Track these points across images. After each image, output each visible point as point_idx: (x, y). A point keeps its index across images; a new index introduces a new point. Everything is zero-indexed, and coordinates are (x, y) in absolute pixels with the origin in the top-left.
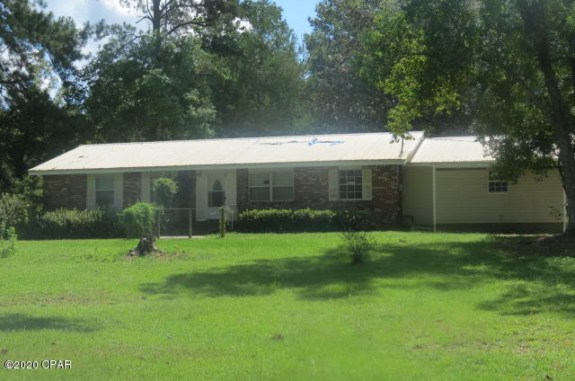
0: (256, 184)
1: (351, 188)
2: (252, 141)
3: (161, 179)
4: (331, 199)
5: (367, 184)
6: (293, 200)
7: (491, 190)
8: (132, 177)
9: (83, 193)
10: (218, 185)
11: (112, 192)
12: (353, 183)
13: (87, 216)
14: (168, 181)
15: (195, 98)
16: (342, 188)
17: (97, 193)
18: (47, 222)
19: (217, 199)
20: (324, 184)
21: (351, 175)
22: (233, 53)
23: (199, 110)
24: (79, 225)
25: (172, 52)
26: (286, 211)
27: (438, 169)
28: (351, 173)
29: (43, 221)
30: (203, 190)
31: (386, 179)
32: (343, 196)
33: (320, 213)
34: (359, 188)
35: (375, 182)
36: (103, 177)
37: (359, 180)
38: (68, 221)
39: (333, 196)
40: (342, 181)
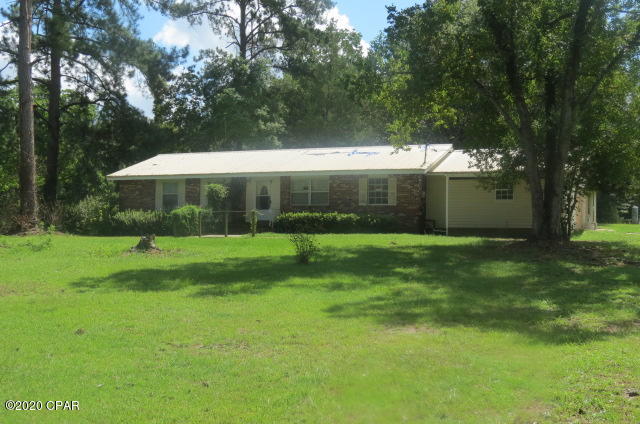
0: (297, 189)
1: (378, 194)
2: (302, 151)
3: (212, 185)
4: (360, 204)
5: (392, 191)
6: (328, 204)
7: (498, 198)
8: (193, 183)
9: (153, 195)
10: (264, 190)
11: (176, 196)
12: (380, 190)
13: (150, 216)
14: (218, 187)
15: (265, 113)
16: (371, 194)
17: (164, 196)
18: (117, 221)
19: (264, 203)
20: (355, 191)
21: (378, 182)
22: (305, 74)
23: (268, 124)
24: (143, 224)
25: (245, 73)
26: (317, 215)
27: (451, 178)
28: (378, 181)
29: (113, 220)
30: (251, 195)
31: (409, 187)
32: (371, 201)
33: (345, 216)
34: (386, 194)
35: (400, 189)
36: (170, 182)
37: (386, 188)
38: (134, 220)
39: (363, 201)
40: (371, 188)
